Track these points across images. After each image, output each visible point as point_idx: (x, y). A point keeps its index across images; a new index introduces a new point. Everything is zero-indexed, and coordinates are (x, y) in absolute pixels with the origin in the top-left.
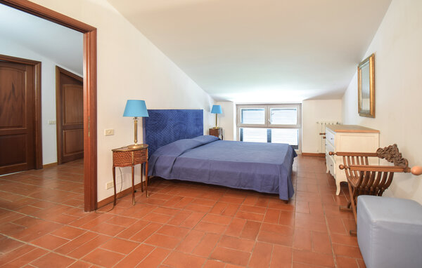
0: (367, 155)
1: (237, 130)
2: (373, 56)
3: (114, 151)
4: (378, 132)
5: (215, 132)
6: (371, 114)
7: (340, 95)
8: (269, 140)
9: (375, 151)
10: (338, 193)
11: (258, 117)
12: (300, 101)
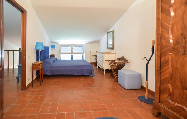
0: (115, 60)
1: (60, 55)
2: (114, 31)
3: (32, 64)
4: (115, 53)
5: (53, 56)
6: (113, 48)
7: (98, 42)
8: (72, 58)
9: (116, 59)
10: (105, 73)
11: (69, 50)
12: (84, 43)
